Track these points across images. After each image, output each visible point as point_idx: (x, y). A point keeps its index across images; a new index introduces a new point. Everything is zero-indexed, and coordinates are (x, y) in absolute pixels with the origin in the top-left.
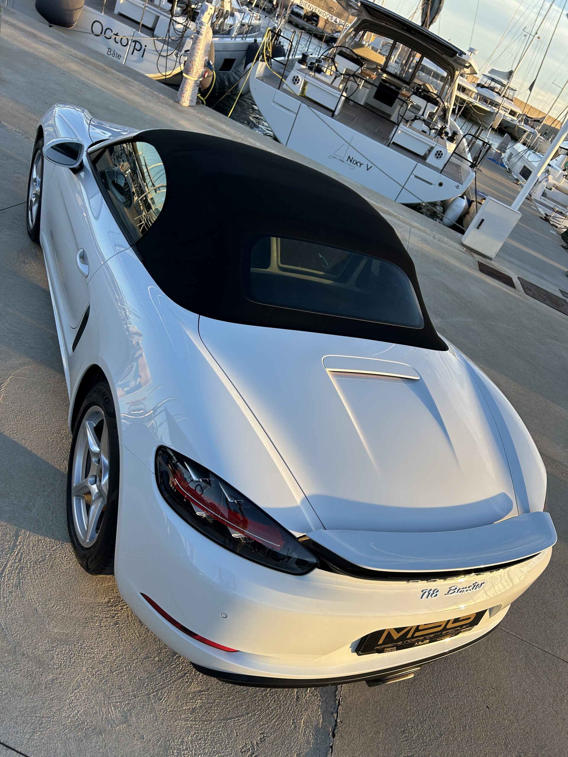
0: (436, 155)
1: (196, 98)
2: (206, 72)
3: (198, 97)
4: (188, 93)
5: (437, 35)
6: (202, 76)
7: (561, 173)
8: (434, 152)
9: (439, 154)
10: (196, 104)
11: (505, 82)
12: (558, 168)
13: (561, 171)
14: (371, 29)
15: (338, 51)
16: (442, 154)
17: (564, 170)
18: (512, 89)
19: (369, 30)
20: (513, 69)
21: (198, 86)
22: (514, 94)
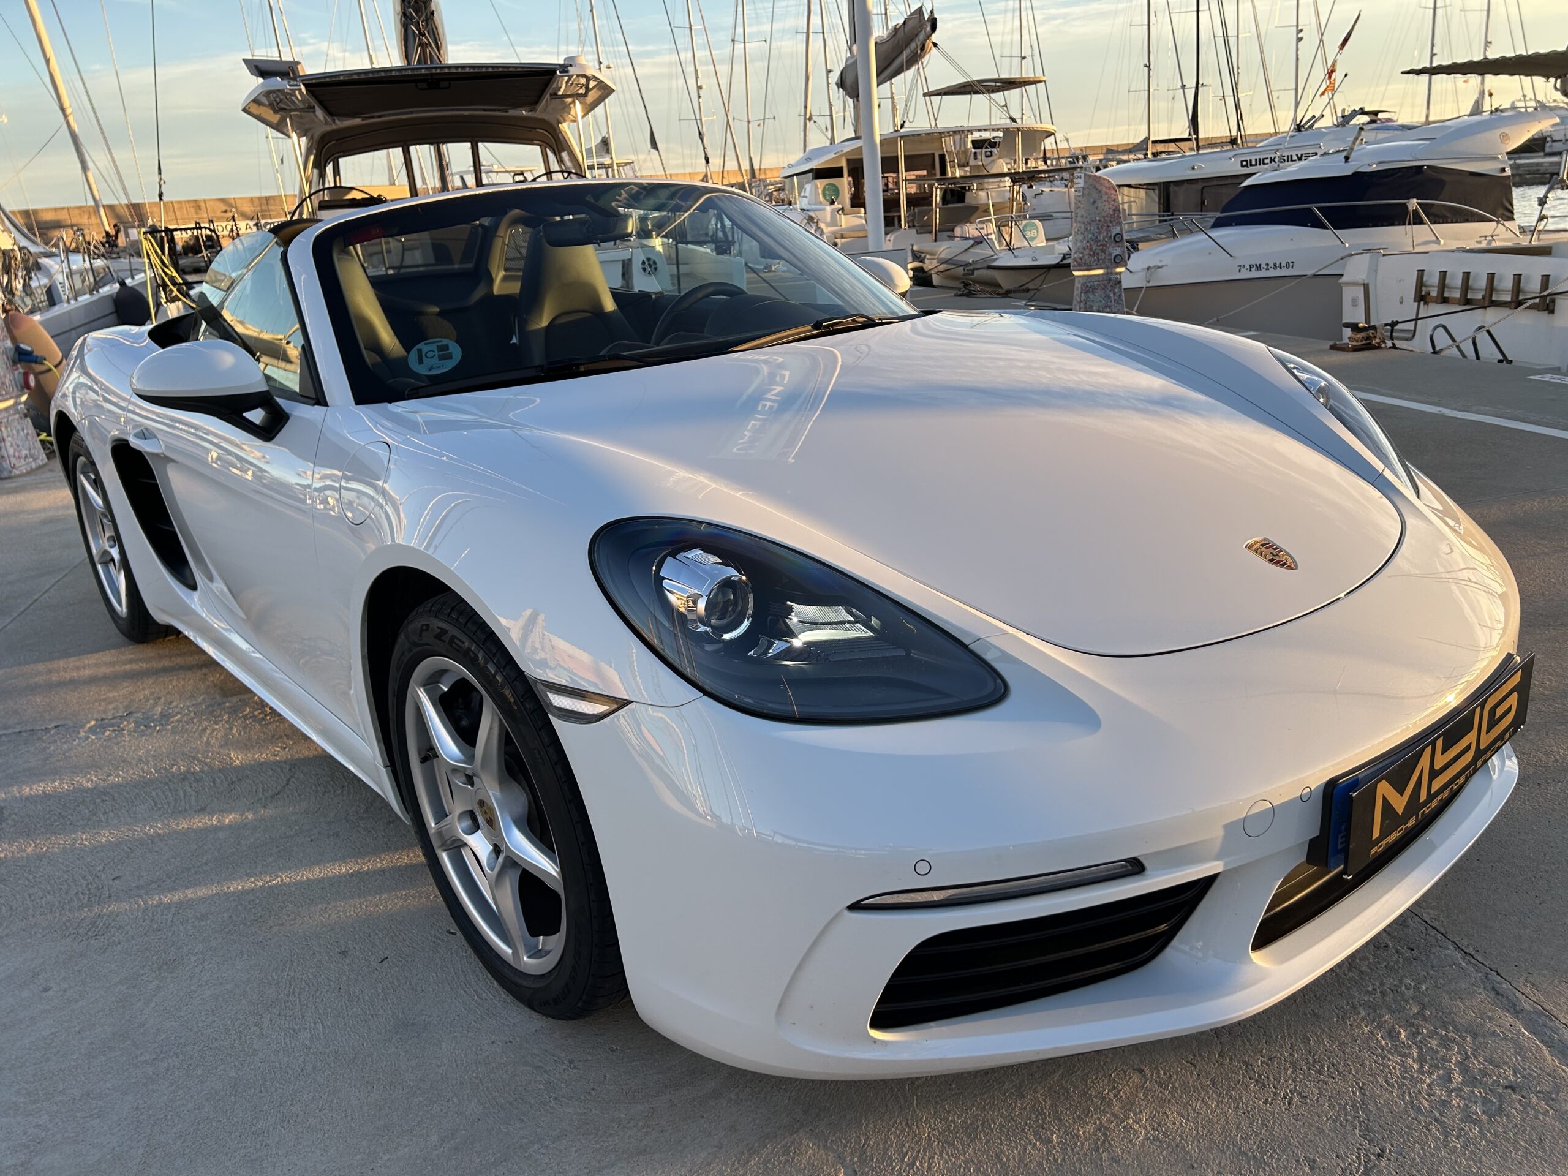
0: (644, 269)
1: (39, 445)
2: (26, 376)
3: (43, 442)
4: (8, 444)
5: (518, 62)
6: (23, 388)
7: (832, 212)
8: (636, 267)
9: (650, 266)
10: (48, 458)
11: (607, 161)
12: (822, 207)
13: (829, 208)
14: (344, 152)
15: (316, 205)
16: (655, 263)
17: (832, 203)
18: (626, 164)
19: (341, 154)
20: (604, 134)
21: (26, 416)
22: (633, 170)
